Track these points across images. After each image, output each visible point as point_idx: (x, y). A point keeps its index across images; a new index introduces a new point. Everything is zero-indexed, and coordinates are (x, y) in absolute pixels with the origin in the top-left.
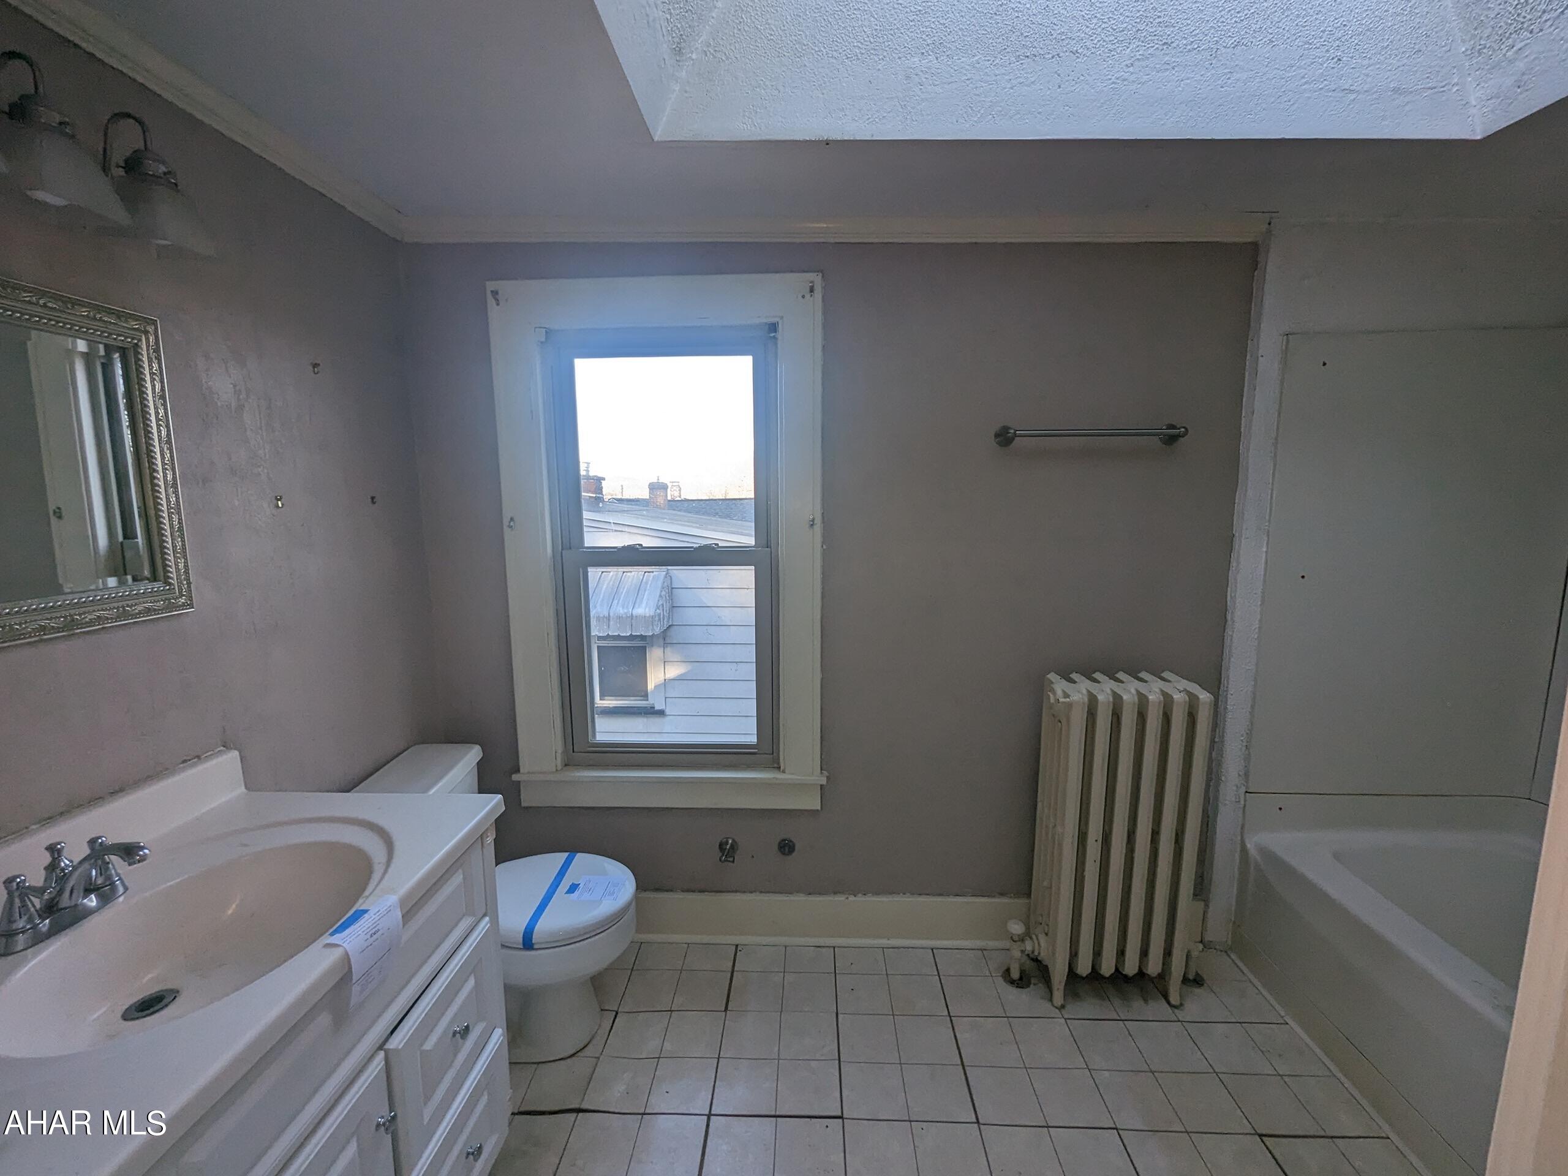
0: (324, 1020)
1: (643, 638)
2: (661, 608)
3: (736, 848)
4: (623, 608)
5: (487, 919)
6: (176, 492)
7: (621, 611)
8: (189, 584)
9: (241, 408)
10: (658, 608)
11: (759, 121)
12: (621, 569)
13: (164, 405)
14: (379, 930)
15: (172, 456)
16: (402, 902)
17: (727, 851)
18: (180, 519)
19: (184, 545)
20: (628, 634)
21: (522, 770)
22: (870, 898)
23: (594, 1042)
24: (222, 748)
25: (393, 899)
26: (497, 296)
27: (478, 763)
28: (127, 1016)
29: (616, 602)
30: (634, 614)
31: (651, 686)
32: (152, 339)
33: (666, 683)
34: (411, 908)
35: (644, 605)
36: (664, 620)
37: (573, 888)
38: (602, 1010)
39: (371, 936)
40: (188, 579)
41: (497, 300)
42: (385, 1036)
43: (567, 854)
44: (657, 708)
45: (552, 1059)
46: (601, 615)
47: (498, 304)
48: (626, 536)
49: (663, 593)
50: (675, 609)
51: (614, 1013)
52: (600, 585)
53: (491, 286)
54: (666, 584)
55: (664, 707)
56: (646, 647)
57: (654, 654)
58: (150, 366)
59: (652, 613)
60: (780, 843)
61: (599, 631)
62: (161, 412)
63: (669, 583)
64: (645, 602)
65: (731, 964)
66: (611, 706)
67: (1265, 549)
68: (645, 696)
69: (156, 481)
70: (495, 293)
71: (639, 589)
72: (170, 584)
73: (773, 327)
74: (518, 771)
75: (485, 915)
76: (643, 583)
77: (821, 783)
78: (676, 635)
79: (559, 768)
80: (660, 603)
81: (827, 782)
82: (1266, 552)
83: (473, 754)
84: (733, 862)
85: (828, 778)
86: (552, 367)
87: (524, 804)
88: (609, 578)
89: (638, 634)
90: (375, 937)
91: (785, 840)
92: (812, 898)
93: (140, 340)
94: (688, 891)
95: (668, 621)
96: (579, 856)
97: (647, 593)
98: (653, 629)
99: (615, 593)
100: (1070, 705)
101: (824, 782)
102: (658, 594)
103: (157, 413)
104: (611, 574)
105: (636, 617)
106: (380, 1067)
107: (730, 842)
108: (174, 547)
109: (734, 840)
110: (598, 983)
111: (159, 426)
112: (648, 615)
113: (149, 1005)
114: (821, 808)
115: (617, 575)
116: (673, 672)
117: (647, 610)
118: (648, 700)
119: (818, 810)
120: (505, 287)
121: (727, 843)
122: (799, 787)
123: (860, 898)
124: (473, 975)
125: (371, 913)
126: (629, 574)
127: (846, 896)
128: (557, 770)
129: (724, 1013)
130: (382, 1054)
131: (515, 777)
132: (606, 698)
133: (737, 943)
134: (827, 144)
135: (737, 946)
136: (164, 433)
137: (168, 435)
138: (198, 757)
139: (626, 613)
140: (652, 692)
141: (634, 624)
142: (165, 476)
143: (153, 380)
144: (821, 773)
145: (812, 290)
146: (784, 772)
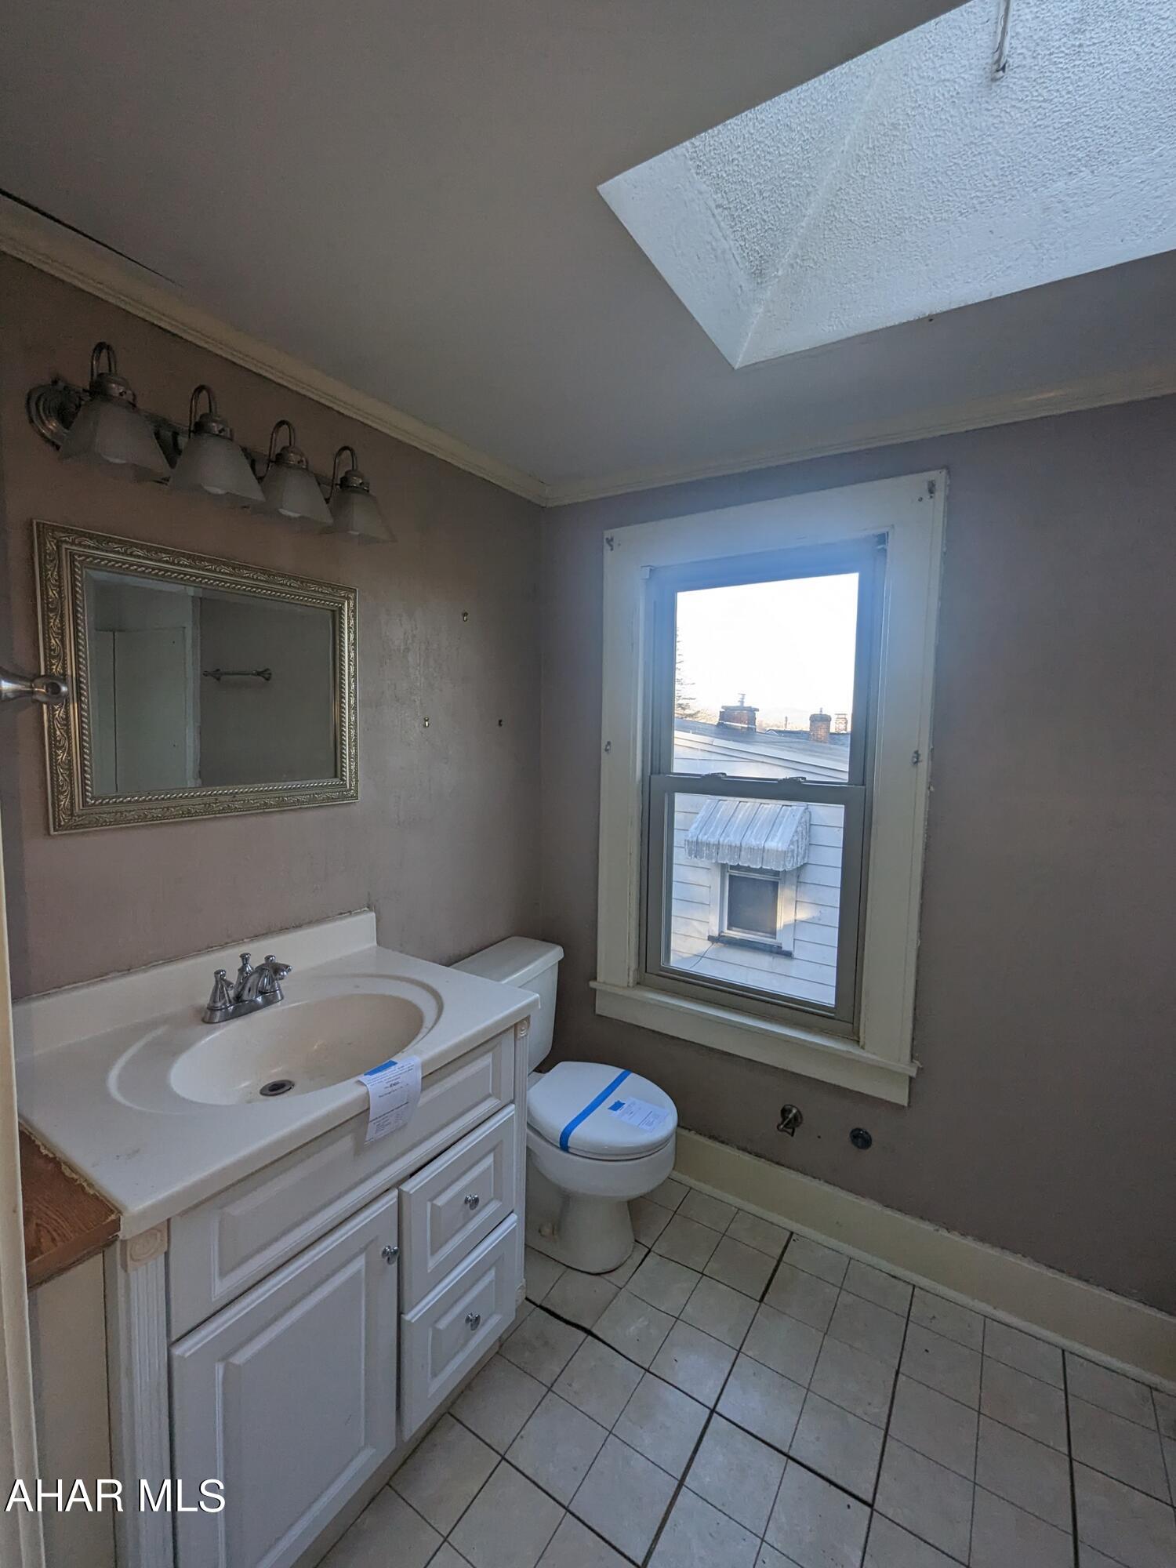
0: (346, 1143)
1: (776, 873)
2: (795, 844)
3: (799, 1120)
4: (755, 840)
5: (513, 1106)
6: (355, 713)
7: (753, 842)
8: (357, 781)
9: (407, 650)
10: (792, 843)
11: (847, 318)
12: (759, 801)
13: (355, 650)
14: (398, 1083)
15: (356, 687)
16: (424, 1065)
17: (790, 1122)
18: (356, 733)
19: (356, 752)
20: (759, 867)
21: (598, 979)
22: (969, 1242)
23: (620, 1270)
24: (366, 909)
25: (417, 1060)
26: (611, 543)
27: (559, 962)
28: (263, 1092)
29: (749, 832)
30: (766, 846)
31: (780, 925)
32: (351, 604)
33: (796, 924)
34: (433, 1075)
35: (776, 839)
36: (797, 856)
37: (617, 1106)
38: (636, 1241)
39: (391, 1086)
40: (356, 777)
41: (611, 546)
42: (401, 1177)
43: (622, 1070)
44: (785, 948)
45: (581, 1269)
46: (733, 844)
47: (612, 549)
48: (776, 769)
49: (800, 829)
50: (812, 847)
51: (647, 1250)
52: (736, 814)
53: (607, 534)
54: (803, 820)
55: (792, 949)
56: (778, 883)
57: (785, 894)
58: (349, 622)
59: (785, 849)
60: (852, 1132)
61: (730, 860)
62: (352, 655)
63: (808, 819)
64: (779, 834)
65: (780, 1251)
66: (738, 937)
68: (773, 933)
69: (343, 705)
70: (610, 541)
71: (774, 823)
72: (343, 780)
73: (882, 538)
74: (595, 979)
75: (512, 1102)
76: (780, 816)
77: (911, 1075)
78: (810, 875)
79: (631, 985)
80: (796, 838)
81: (917, 1074)
83: (556, 954)
84: (792, 1135)
85: (920, 1070)
86: (655, 603)
87: (598, 1012)
88: (746, 807)
89: (768, 868)
90: (394, 1088)
91: (860, 1130)
92: (889, 1212)
93: (343, 604)
94: (744, 1150)
95: (804, 858)
96: (632, 1076)
97: (782, 826)
98: (784, 865)
99: (750, 823)
101: (914, 1074)
102: (793, 830)
103: (349, 656)
104: (748, 804)
105: (768, 850)
106: (391, 1203)
107: (794, 1111)
108: (350, 753)
109: (798, 1111)
110: (636, 1209)
111: (349, 665)
112: (780, 849)
113: (276, 1088)
114: (909, 1102)
115: (754, 805)
116: (803, 914)
117: (780, 845)
118: (775, 938)
119: (903, 1106)
120: (618, 533)
121: (790, 1111)
122: (884, 1073)
123: (955, 1237)
124: (492, 1155)
125: (397, 1066)
126: (766, 806)
127: (937, 1227)
128: (628, 986)
129: (758, 1303)
130: (395, 1193)
131: (592, 984)
132: (734, 928)
133: (794, 1230)
134: (931, 320)
135: (792, 1233)
136: (352, 670)
137: (355, 671)
138: (350, 912)
139: (758, 845)
140: (780, 930)
141: (765, 858)
142: (350, 701)
143: (349, 632)
144: (912, 1062)
145: (931, 491)
146: (863, 1048)
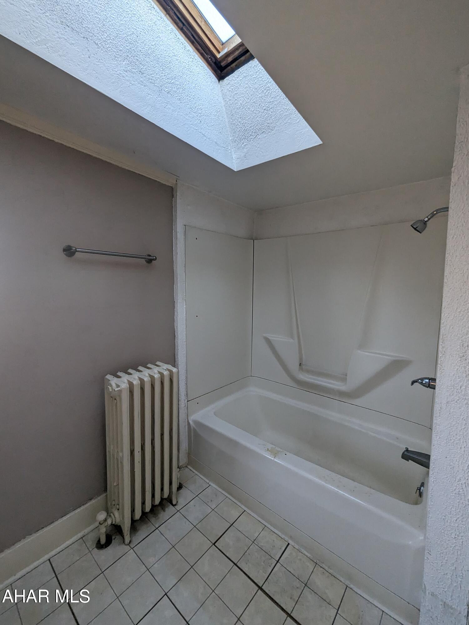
67: (185, 307)
82: (186, 308)
100: (120, 391)
